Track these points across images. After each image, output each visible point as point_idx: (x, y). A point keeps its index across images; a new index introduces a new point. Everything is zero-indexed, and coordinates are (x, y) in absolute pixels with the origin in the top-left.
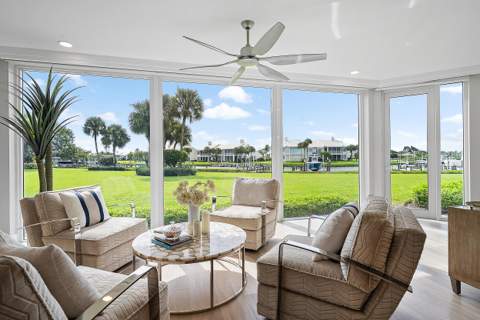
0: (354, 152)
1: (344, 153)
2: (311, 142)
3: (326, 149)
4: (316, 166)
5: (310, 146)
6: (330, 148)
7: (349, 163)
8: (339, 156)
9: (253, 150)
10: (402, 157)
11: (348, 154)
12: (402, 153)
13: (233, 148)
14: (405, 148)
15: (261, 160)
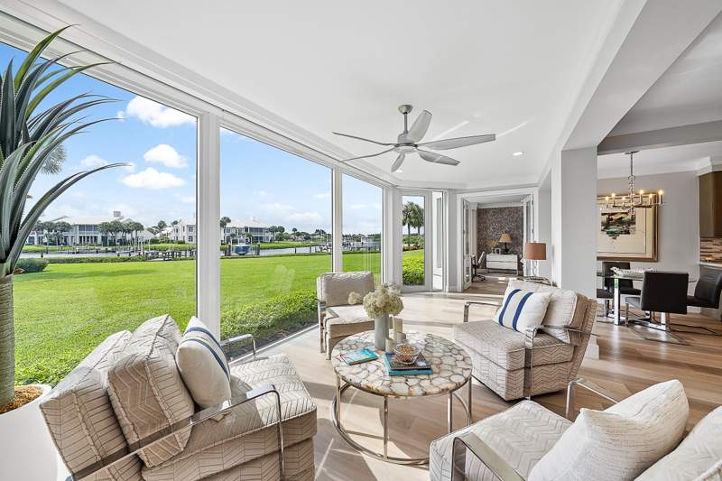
0: (276, 234)
1: (266, 235)
2: (229, 221)
3: (246, 229)
4: (245, 249)
5: (228, 225)
6: (251, 229)
7: (272, 245)
8: (261, 238)
9: (139, 227)
11: (270, 235)
12: (313, 235)
13: (98, 222)
14: (317, 231)
15: (154, 241)
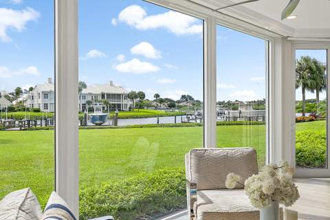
0: (136, 101)
1: (125, 102)
2: (85, 86)
3: (103, 96)
4: (102, 118)
5: (84, 91)
6: (109, 95)
8: (119, 106)
10: (180, 107)
11: (129, 102)
12: (179, 102)
15: (11, 109)
